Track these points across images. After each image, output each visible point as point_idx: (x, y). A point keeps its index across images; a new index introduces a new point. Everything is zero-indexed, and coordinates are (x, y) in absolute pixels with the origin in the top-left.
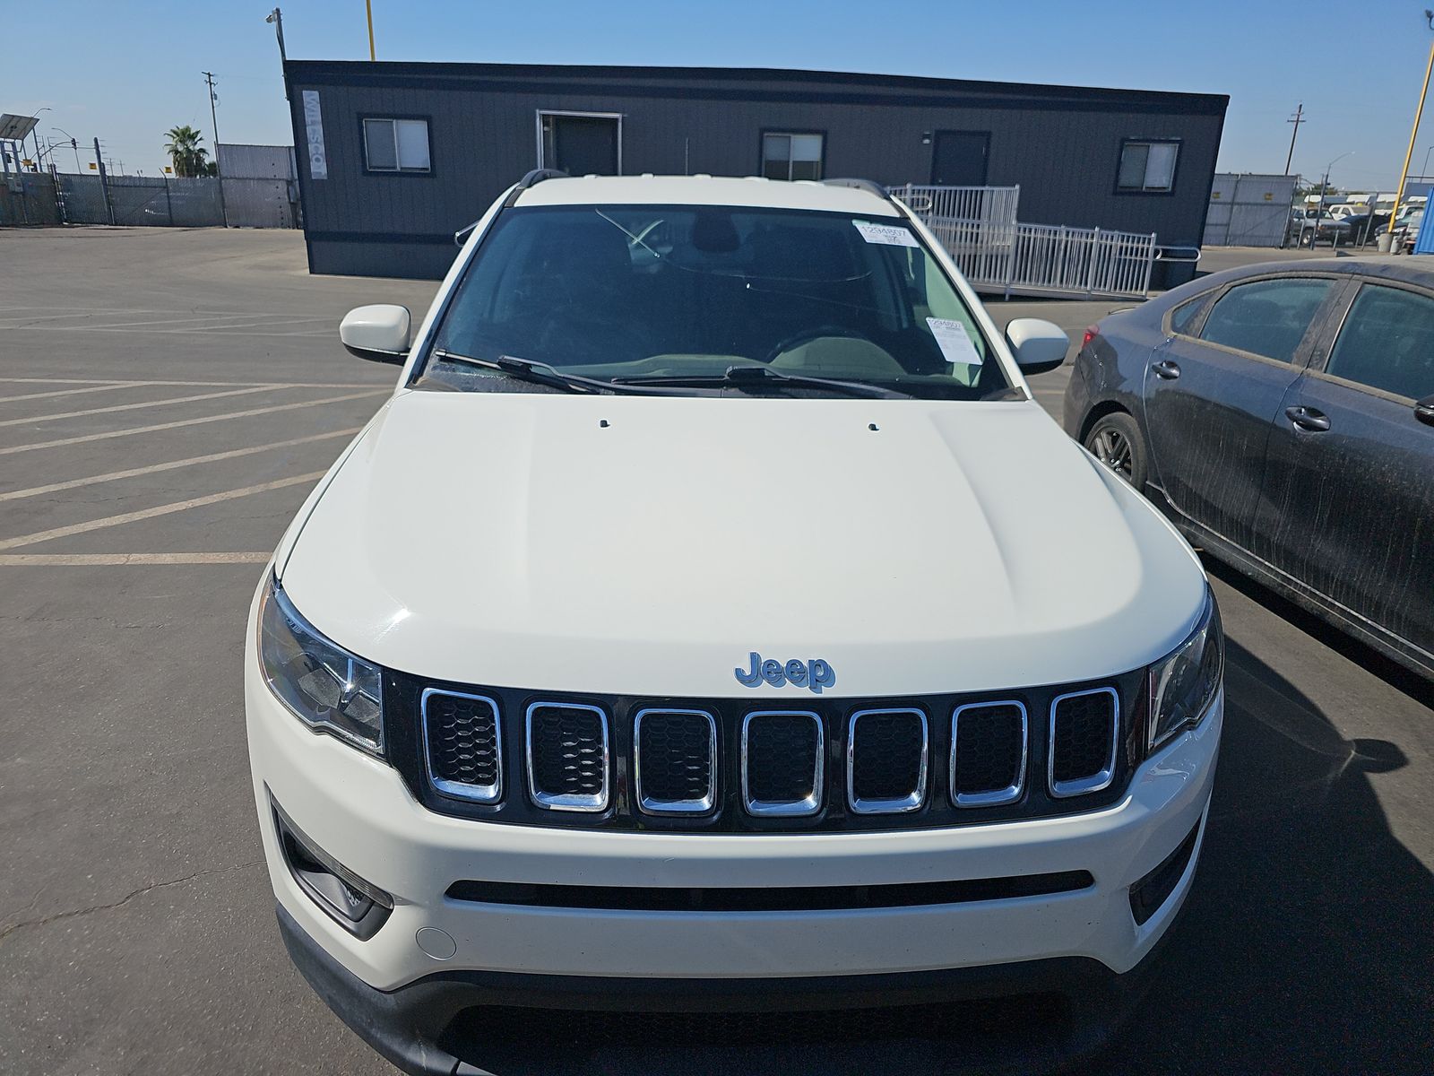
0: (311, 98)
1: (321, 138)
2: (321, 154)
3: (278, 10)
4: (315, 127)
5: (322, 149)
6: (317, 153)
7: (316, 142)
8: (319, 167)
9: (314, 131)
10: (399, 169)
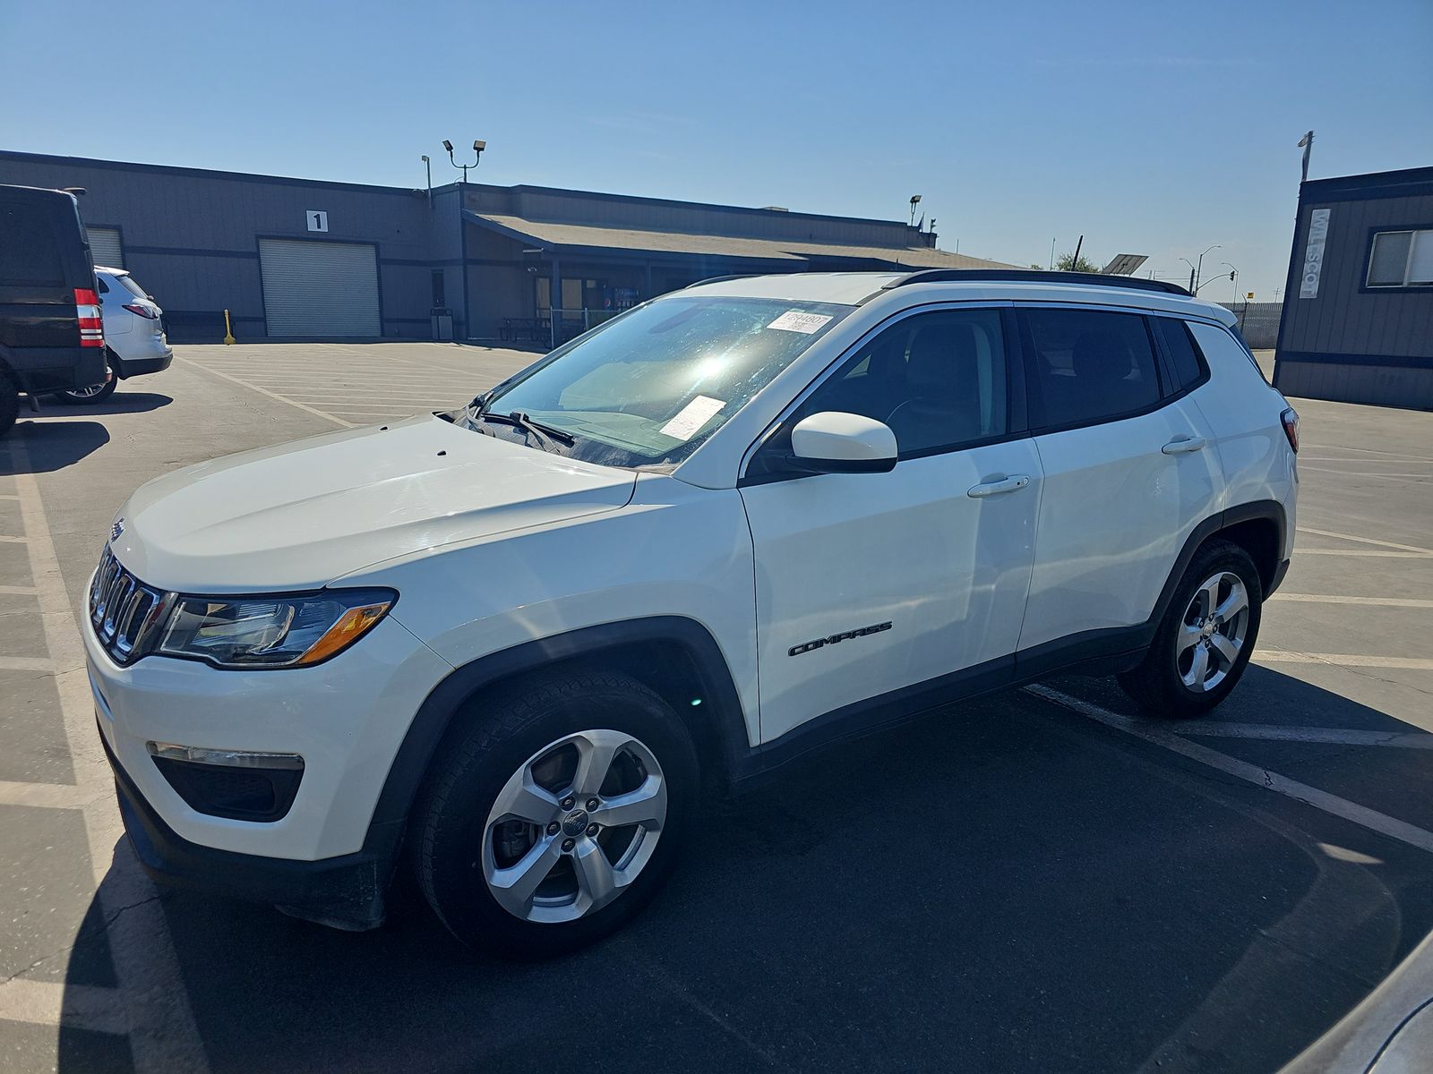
0: (1321, 218)
1: (1320, 257)
2: (1315, 274)
3: (1311, 133)
4: (1318, 246)
5: (1319, 267)
6: (1312, 272)
7: (1314, 261)
8: (1310, 287)
9: (1315, 249)
10: (1405, 285)
